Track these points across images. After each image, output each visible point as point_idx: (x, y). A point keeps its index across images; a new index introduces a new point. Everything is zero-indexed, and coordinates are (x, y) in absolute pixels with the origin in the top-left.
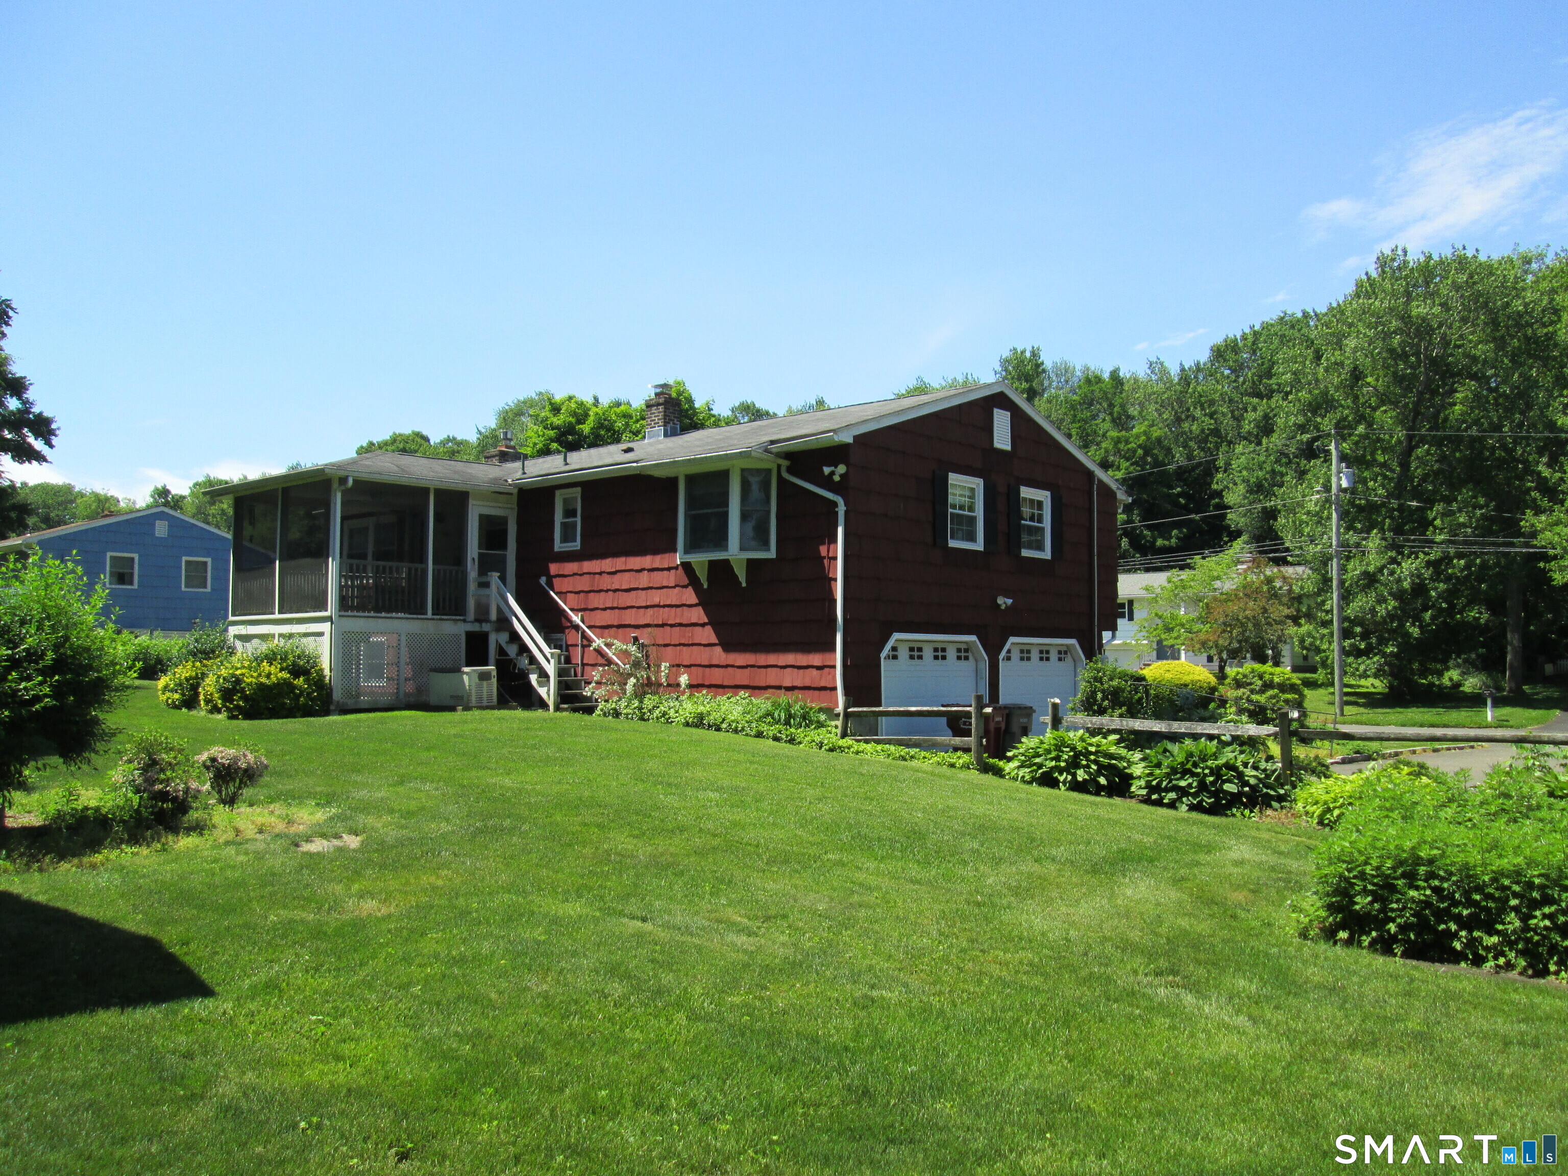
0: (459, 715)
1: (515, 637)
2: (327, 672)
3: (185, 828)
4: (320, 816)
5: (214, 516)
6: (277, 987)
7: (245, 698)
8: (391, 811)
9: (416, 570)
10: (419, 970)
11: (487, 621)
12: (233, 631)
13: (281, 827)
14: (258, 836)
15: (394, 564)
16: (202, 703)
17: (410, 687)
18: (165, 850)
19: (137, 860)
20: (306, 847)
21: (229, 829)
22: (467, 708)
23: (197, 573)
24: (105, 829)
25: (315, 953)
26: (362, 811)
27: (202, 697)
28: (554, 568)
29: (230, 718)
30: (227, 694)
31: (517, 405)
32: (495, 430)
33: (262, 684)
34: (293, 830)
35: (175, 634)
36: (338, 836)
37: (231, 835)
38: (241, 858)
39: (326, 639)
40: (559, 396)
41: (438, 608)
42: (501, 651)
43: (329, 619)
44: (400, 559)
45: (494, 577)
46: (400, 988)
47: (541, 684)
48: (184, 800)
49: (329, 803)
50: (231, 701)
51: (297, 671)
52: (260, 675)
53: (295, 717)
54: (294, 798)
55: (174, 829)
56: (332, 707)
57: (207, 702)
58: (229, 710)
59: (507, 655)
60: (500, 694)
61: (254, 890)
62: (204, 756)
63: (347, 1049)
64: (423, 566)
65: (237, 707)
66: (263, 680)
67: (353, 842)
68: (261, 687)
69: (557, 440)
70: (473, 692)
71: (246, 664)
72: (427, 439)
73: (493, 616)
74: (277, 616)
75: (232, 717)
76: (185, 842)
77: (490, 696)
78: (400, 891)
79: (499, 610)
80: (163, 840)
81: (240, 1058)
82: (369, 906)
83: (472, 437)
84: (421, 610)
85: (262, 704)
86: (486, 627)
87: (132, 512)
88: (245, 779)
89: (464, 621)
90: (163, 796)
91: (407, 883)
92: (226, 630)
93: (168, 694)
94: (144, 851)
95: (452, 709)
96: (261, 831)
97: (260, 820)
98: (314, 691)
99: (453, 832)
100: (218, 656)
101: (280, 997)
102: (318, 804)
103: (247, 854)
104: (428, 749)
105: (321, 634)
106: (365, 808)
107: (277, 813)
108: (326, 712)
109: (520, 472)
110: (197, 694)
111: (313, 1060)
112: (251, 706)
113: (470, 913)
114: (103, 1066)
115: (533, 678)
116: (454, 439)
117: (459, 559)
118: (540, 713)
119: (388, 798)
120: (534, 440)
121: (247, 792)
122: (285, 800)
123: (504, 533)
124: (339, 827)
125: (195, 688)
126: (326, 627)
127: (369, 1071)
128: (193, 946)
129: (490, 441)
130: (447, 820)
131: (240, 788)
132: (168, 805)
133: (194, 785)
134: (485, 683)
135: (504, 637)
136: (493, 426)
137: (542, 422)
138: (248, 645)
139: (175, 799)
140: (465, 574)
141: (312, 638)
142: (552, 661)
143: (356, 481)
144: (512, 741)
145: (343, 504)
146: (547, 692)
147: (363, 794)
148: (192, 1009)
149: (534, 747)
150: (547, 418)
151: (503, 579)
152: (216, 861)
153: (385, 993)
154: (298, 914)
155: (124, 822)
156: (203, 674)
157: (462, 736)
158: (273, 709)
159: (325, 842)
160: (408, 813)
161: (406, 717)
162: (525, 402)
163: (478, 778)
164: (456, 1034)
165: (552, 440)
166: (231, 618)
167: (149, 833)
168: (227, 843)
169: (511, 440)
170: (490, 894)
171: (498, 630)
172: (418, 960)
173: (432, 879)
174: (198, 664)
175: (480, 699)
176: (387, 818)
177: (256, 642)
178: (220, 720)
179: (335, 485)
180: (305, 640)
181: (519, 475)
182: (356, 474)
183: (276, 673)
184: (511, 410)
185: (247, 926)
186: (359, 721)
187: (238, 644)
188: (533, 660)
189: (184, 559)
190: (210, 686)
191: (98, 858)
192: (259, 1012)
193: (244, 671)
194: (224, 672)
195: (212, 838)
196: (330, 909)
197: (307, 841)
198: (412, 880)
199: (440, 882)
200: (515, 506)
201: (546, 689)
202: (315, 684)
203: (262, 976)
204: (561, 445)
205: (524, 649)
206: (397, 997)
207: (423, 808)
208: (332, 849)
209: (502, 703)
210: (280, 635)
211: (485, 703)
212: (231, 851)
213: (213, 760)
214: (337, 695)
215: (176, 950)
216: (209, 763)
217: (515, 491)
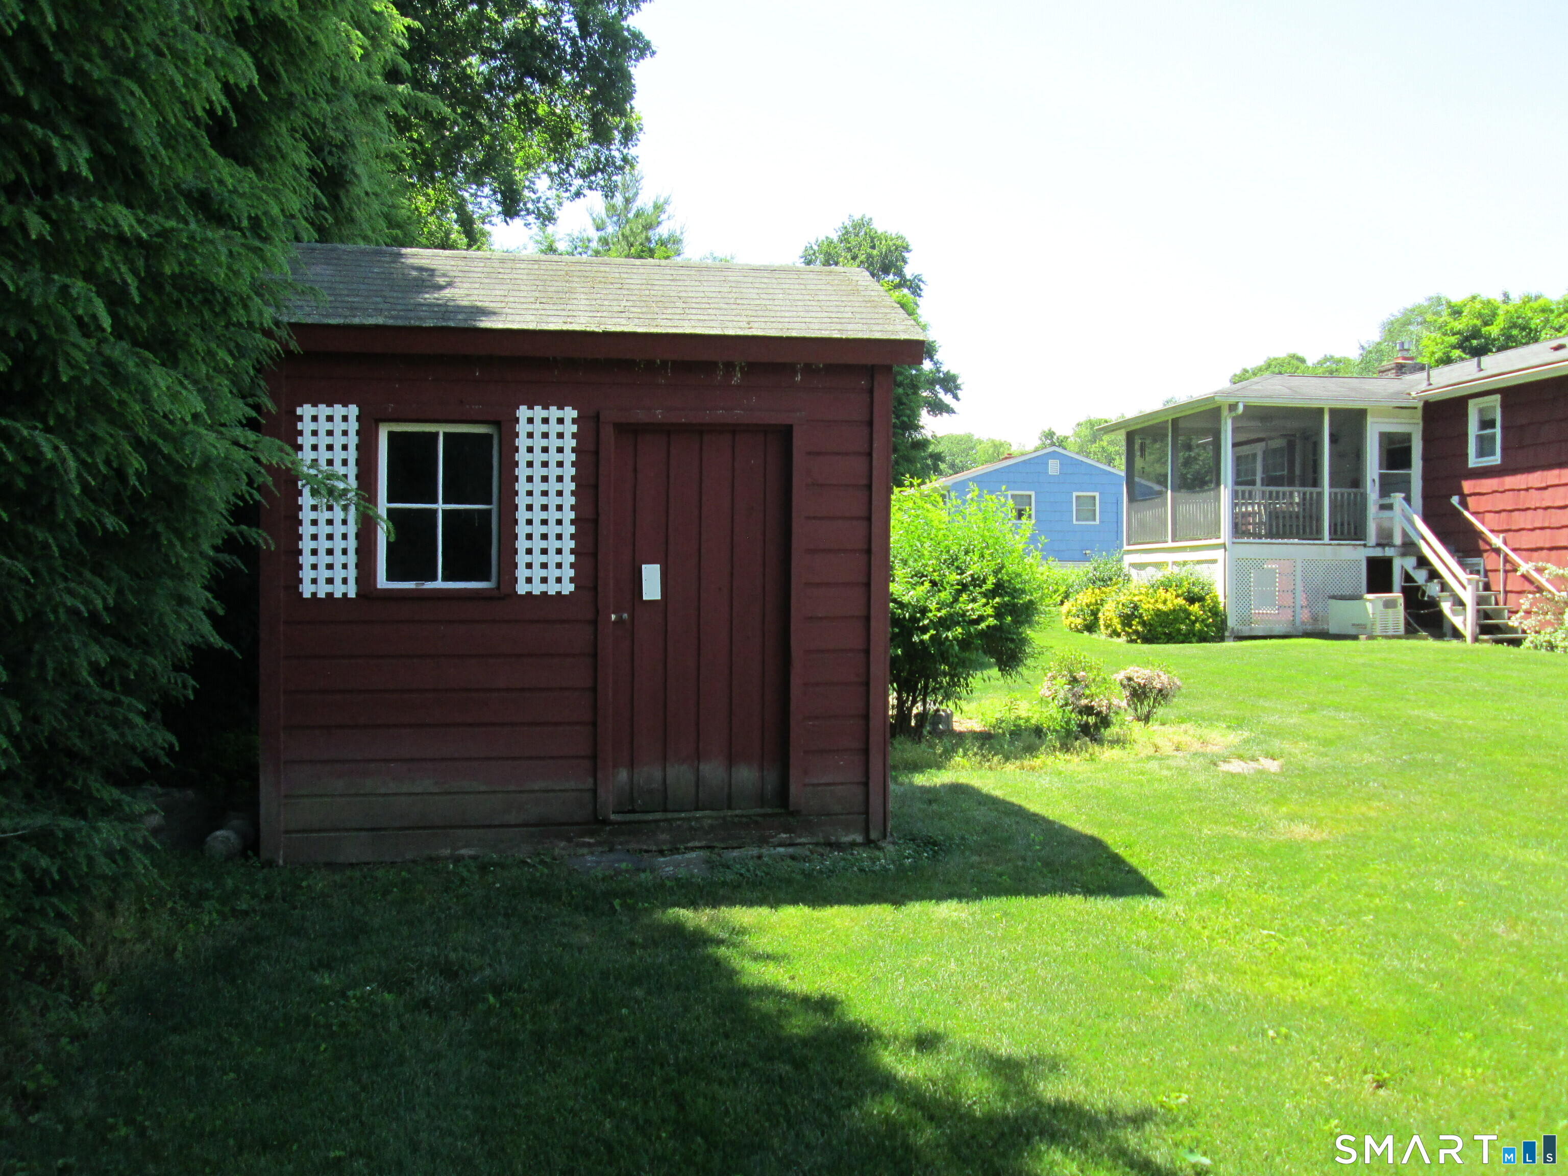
0: (1362, 643)
1: (1423, 562)
2: (1221, 599)
3: (1109, 741)
4: (1234, 738)
5: (1095, 454)
6: (1222, 897)
7: (1144, 623)
8: (1308, 738)
9: (1311, 493)
10: (1367, 900)
11: (1391, 545)
12: (1128, 559)
13: (1196, 746)
14: (1175, 753)
15: (1287, 489)
16: (1102, 627)
17: (1304, 615)
18: (1092, 760)
19: (1071, 766)
20: (1224, 767)
21: (1148, 745)
22: (1371, 637)
23: (1086, 508)
24: (1040, 737)
25: (1254, 868)
26: (1276, 735)
27: (1101, 622)
28: (1467, 486)
29: (1128, 642)
30: (1126, 620)
31: (1404, 314)
32: (1379, 344)
33: (1158, 610)
34: (1209, 749)
35: (1070, 564)
36: (1254, 759)
37: (1150, 752)
38: (1165, 772)
39: (1220, 566)
40: (1457, 298)
41: (1335, 532)
42: (1408, 578)
43: (1224, 546)
44: (1291, 483)
45: (1398, 498)
46: (1350, 914)
47: (1454, 613)
48: (1107, 715)
49: (1239, 726)
50: (1130, 626)
51: (1192, 599)
52: (1156, 601)
53: (1190, 642)
54: (1203, 719)
55: (1097, 739)
56: (1227, 634)
57: (1107, 627)
58: (1128, 634)
59: (1414, 581)
60: (1407, 624)
61: (1183, 803)
62: (1121, 676)
63: (1302, 966)
64: (1318, 490)
65: (1136, 632)
66: (1161, 606)
67: (1273, 766)
68: (1158, 613)
69: (1460, 346)
70: (1378, 620)
71: (1143, 590)
72: (1303, 361)
73: (1398, 540)
74: (1170, 544)
75: (1132, 641)
76: (1108, 754)
77: (1396, 624)
78: (1332, 818)
79: (1405, 534)
80: (1090, 750)
81: (1200, 960)
82: (1300, 830)
83: (1354, 354)
84: (1316, 535)
85: (1159, 629)
86: (1389, 552)
87: (1022, 455)
88: (1159, 698)
89: (1365, 545)
90: (1089, 710)
91: (1337, 811)
92: (1120, 560)
93: (1071, 619)
94: (1075, 759)
95: (1355, 637)
96: (1177, 749)
97: (1176, 739)
98: (1209, 618)
99: (1378, 763)
100: (1116, 584)
101: (1228, 908)
102: (1228, 727)
103: (1169, 768)
104: (1336, 677)
105: (1214, 562)
106: (1277, 732)
107: (1191, 732)
108: (1222, 639)
109: (1425, 383)
110: (1097, 619)
111: (1271, 973)
112: (1149, 631)
113: (1413, 848)
114: (1077, 946)
115: (1446, 607)
116: (1332, 357)
117: (1357, 482)
118: (1454, 643)
119: (1300, 725)
120: (1431, 349)
121: (1160, 711)
122: (1196, 721)
123: (1408, 451)
124: (1256, 750)
125: (1095, 614)
126: (1219, 554)
127: (1330, 993)
128: (1137, 849)
129: (1374, 356)
130: (1370, 751)
131: (1154, 707)
132: (1092, 720)
133: (1115, 702)
134: (1390, 611)
135: (1409, 563)
136: (1378, 340)
137: (1440, 328)
138: (1142, 572)
139: (1098, 714)
140: (1364, 497)
141: (1205, 566)
142: (1469, 588)
143: (1245, 407)
144: (1430, 672)
145: (1234, 430)
146: (1465, 622)
147: (1274, 719)
148: (1147, 906)
149: (1456, 679)
150: (1446, 324)
151: (1408, 499)
152: (1142, 773)
153: (1335, 918)
154: (1230, 830)
155: (1057, 731)
156: (1102, 600)
157: (1371, 666)
158: (1170, 634)
159: (1242, 763)
160: (1325, 740)
161: (1304, 645)
162: (1412, 311)
163: (1398, 709)
164: (1420, 970)
165: (1454, 347)
166: (1126, 548)
167: (1077, 743)
168: (1149, 758)
169: (1408, 350)
170: (1432, 830)
171: (1404, 555)
172: (1364, 889)
173: (1364, 809)
174: (1097, 591)
175: (1385, 628)
176: (1302, 744)
177: (1150, 570)
178: (1120, 644)
179: (1225, 412)
180: (1198, 567)
181: (1424, 386)
182: (1246, 400)
183: (1172, 601)
184: (1397, 320)
185: (1182, 836)
186: (1257, 647)
187: (1133, 572)
188: (1444, 587)
189: (1075, 494)
190: (1109, 612)
191: (1037, 762)
192: (1209, 918)
193: (1141, 597)
194: (1123, 599)
195: (1134, 752)
196: (1260, 828)
197: (1224, 761)
198: (1342, 808)
199: (1372, 814)
200: (1420, 422)
201: (1461, 618)
202: (1210, 611)
203: (1205, 885)
204: (1464, 351)
205: (1434, 575)
206: (1347, 924)
207: (1340, 738)
208: (1252, 771)
209: (1410, 632)
210: (1174, 563)
211: (1390, 633)
212: (1154, 765)
213: (1130, 679)
214: (1231, 623)
215: (1120, 851)
216: (1125, 682)
217: (1420, 405)
